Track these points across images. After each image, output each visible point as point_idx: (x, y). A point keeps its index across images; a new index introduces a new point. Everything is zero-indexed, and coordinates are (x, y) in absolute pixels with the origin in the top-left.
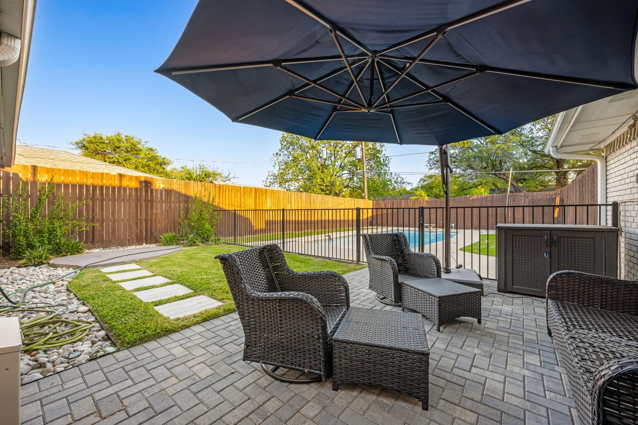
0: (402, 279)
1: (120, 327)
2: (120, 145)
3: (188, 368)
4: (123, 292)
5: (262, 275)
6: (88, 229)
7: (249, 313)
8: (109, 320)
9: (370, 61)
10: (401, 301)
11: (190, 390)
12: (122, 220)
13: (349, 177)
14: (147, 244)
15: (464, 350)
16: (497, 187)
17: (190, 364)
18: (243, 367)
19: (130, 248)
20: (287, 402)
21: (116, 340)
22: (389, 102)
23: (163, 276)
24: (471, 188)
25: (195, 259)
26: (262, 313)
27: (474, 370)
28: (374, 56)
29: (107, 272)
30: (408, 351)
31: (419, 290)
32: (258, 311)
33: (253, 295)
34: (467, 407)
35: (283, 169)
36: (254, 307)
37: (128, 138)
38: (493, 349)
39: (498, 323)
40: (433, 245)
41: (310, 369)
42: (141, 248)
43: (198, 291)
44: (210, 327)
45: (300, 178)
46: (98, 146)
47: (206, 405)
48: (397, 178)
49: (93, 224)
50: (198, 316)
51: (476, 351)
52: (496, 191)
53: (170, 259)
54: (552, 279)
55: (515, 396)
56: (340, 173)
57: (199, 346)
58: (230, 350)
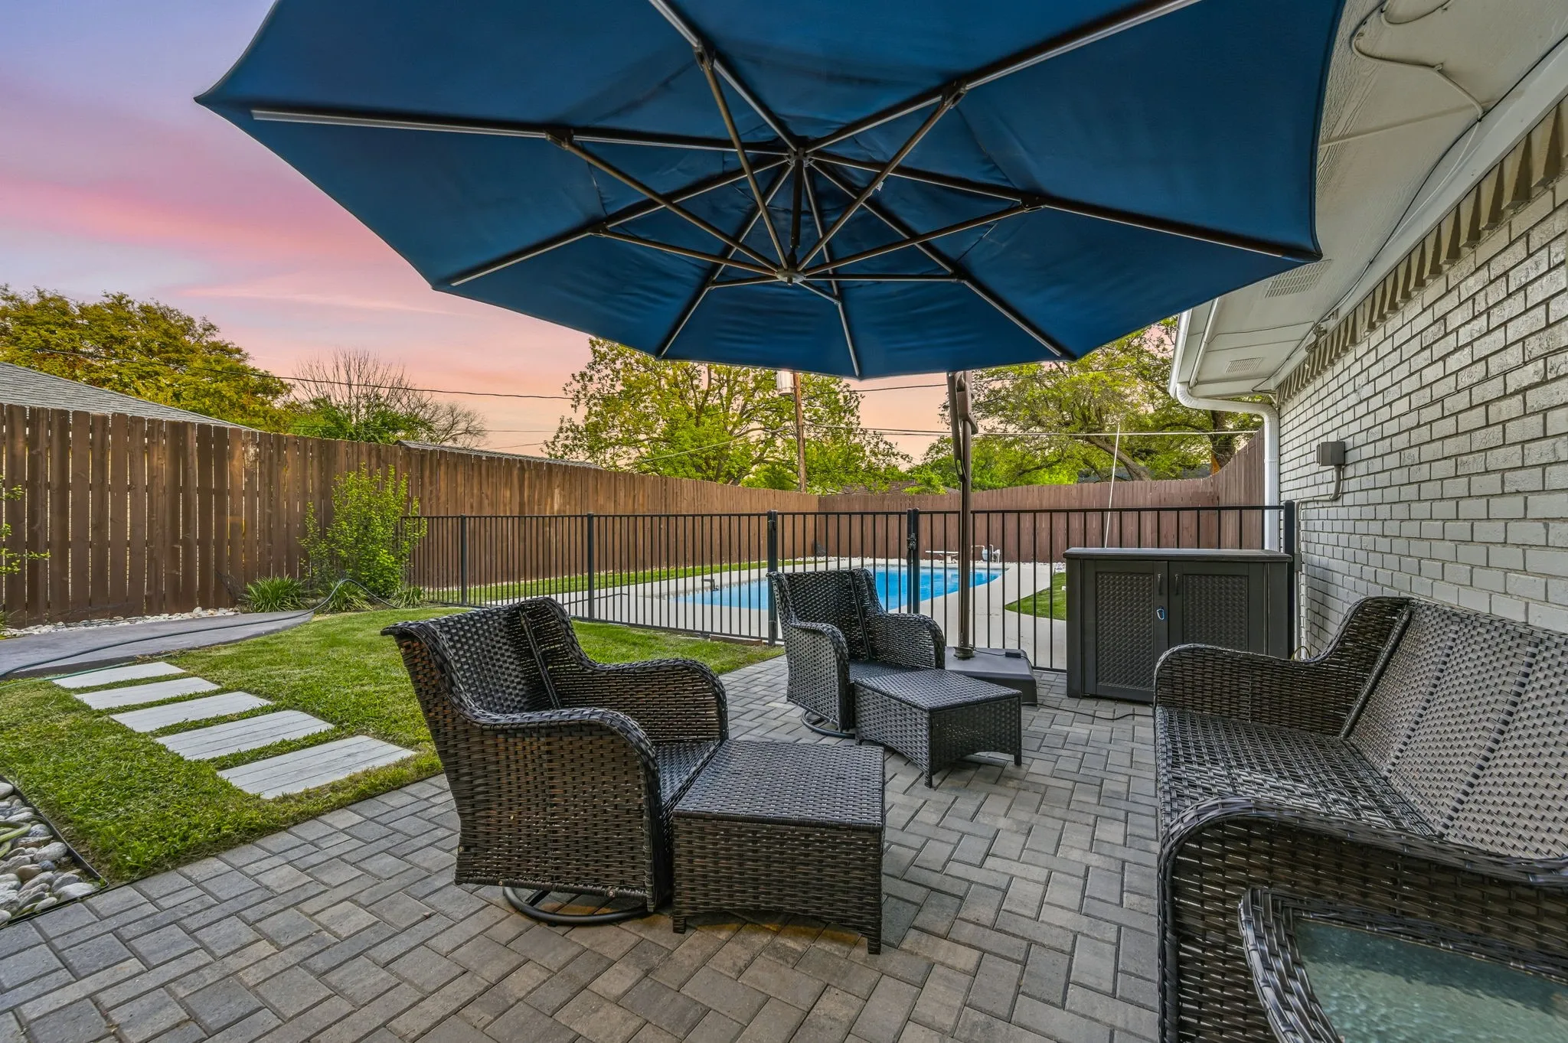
0: (858, 675)
1: (112, 828)
2: (125, 333)
3: (307, 915)
4: (124, 738)
5: (514, 674)
6: (17, 569)
7: (470, 765)
8: (78, 813)
9: (793, 164)
10: (854, 726)
11: (306, 968)
12: (129, 544)
13: (763, 437)
14: (204, 608)
15: (978, 822)
16: (1093, 467)
17: (310, 907)
18: (458, 900)
19: (151, 619)
20: (559, 971)
21: (95, 865)
22: (833, 261)
23: (250, 693)
24: (1039, 468)
25: (346, 643)
26: (504, 763)
27: (990, 862)
28: (801, 154)
29: (78, 686)
30: (838, 827)
31: (891, 697)
32: (493, 759)
33: (483, 720)
34: (962, 940)
35: (597, 415)
36: (483, 751)
37: (152, 316)
38: (1037, 816)
39: (1056, 762)
40: (939, 600)
41: (621, 888)
42: (188, 620)
43: (348, 727)
44: (377, 812)
45: (642, 437)
46: (53, 332)
47: (350, 998)
48: (877, 443)
49: (34, 554)
50: (345, 789)
51: (1002, 823)
52: (1092, 477)
53: (274, 648)
54: (1163, 664)
55: (1062, 907)
56: (744, 427)
57: (343, 860)
58: (425, 865)
